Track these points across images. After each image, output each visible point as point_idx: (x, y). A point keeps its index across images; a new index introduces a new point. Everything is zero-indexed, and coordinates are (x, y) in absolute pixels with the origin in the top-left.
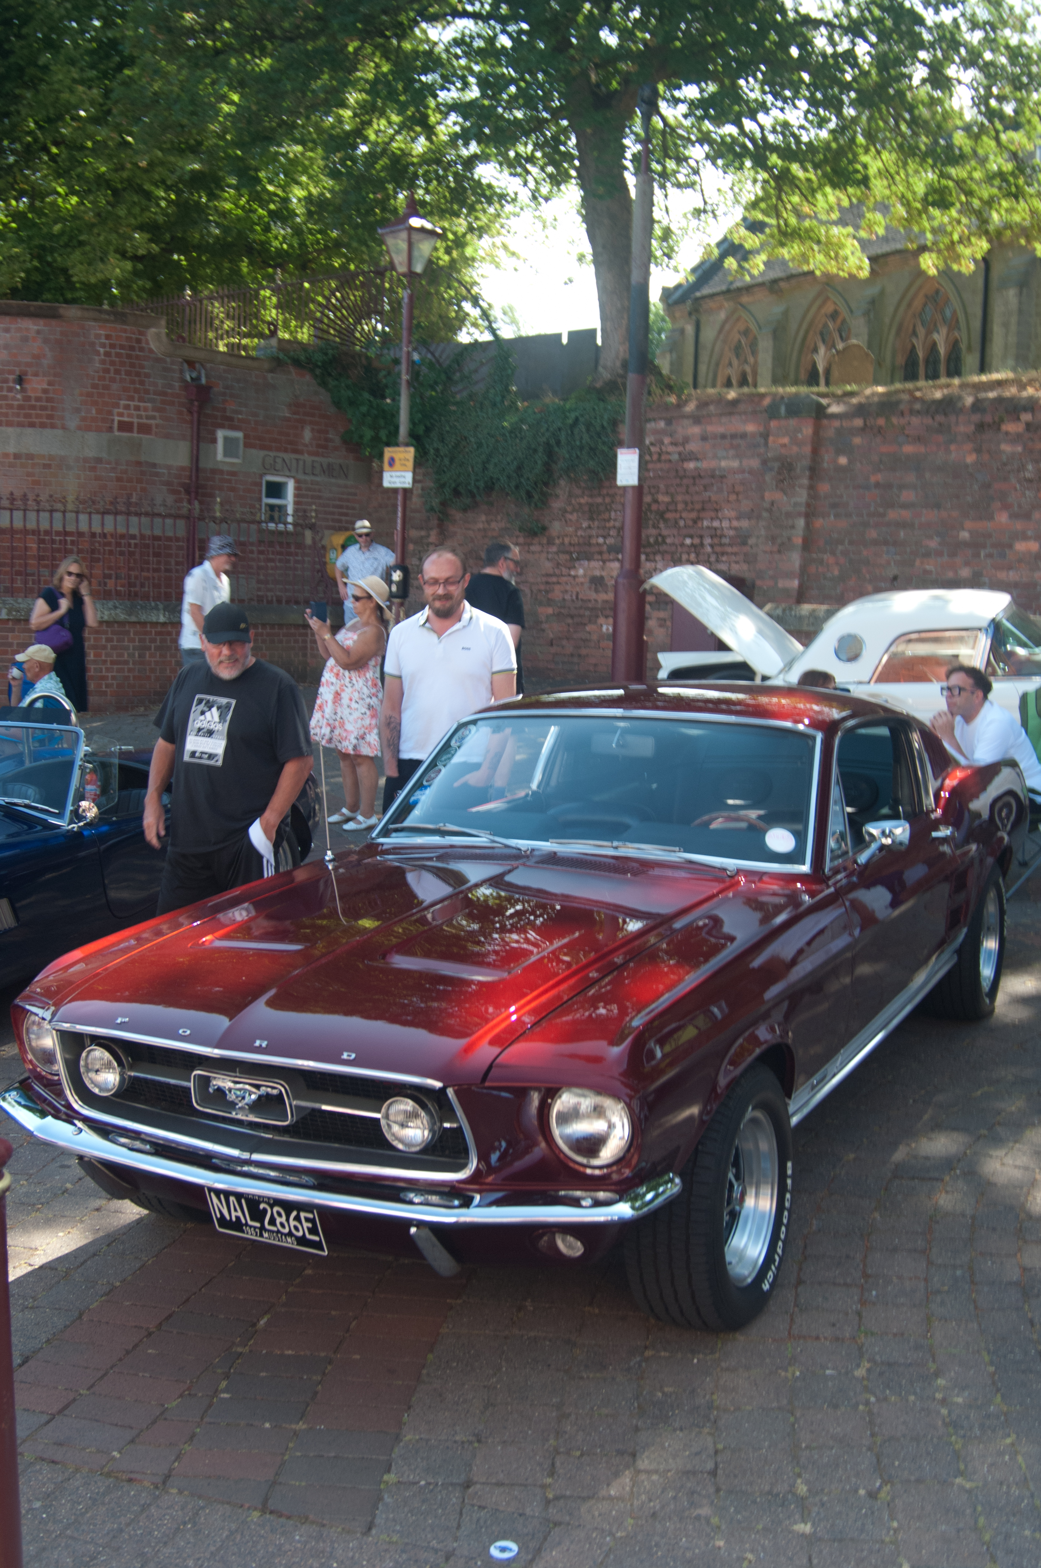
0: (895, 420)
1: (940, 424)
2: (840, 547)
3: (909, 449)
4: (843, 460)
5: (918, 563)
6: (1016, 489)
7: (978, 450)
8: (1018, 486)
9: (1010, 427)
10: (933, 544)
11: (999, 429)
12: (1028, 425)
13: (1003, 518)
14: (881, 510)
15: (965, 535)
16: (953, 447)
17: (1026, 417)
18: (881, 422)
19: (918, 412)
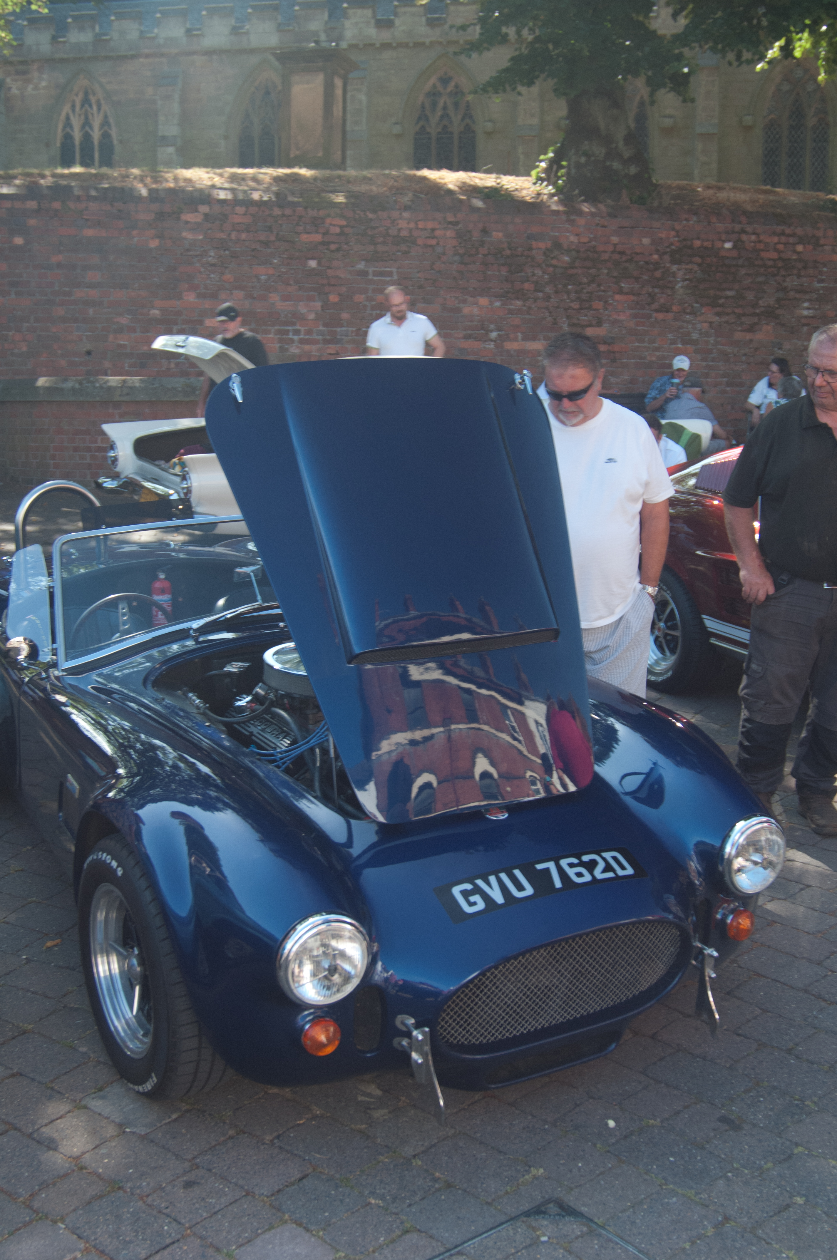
0: (71, 205)
1: (120, 211)
2: (26, 324)
3: (89, 232)
4: (19, 241)
5: (111, 338)
6: (200, 272)
7: (160, 236)
8: (203, 270)
9: (189, 217)
10: (124, 320)
11: (178, 219)
12: (206, 215)
13: (191, 297)
14: (67, 289)
15: (155, 312)
16: (134, 233)
17: (204, 209)
18: (57, 205)
19: (95, 198)
